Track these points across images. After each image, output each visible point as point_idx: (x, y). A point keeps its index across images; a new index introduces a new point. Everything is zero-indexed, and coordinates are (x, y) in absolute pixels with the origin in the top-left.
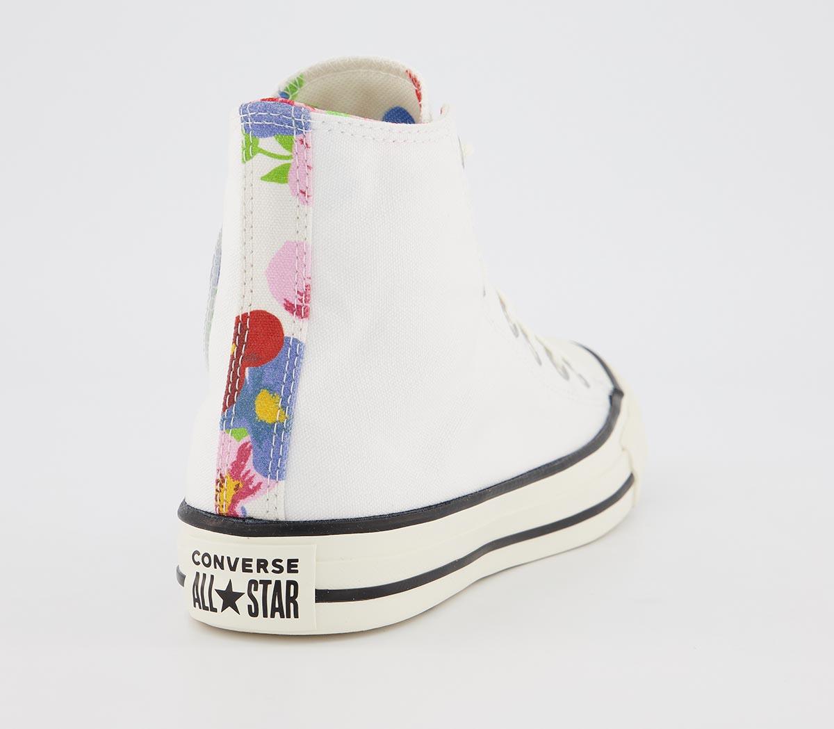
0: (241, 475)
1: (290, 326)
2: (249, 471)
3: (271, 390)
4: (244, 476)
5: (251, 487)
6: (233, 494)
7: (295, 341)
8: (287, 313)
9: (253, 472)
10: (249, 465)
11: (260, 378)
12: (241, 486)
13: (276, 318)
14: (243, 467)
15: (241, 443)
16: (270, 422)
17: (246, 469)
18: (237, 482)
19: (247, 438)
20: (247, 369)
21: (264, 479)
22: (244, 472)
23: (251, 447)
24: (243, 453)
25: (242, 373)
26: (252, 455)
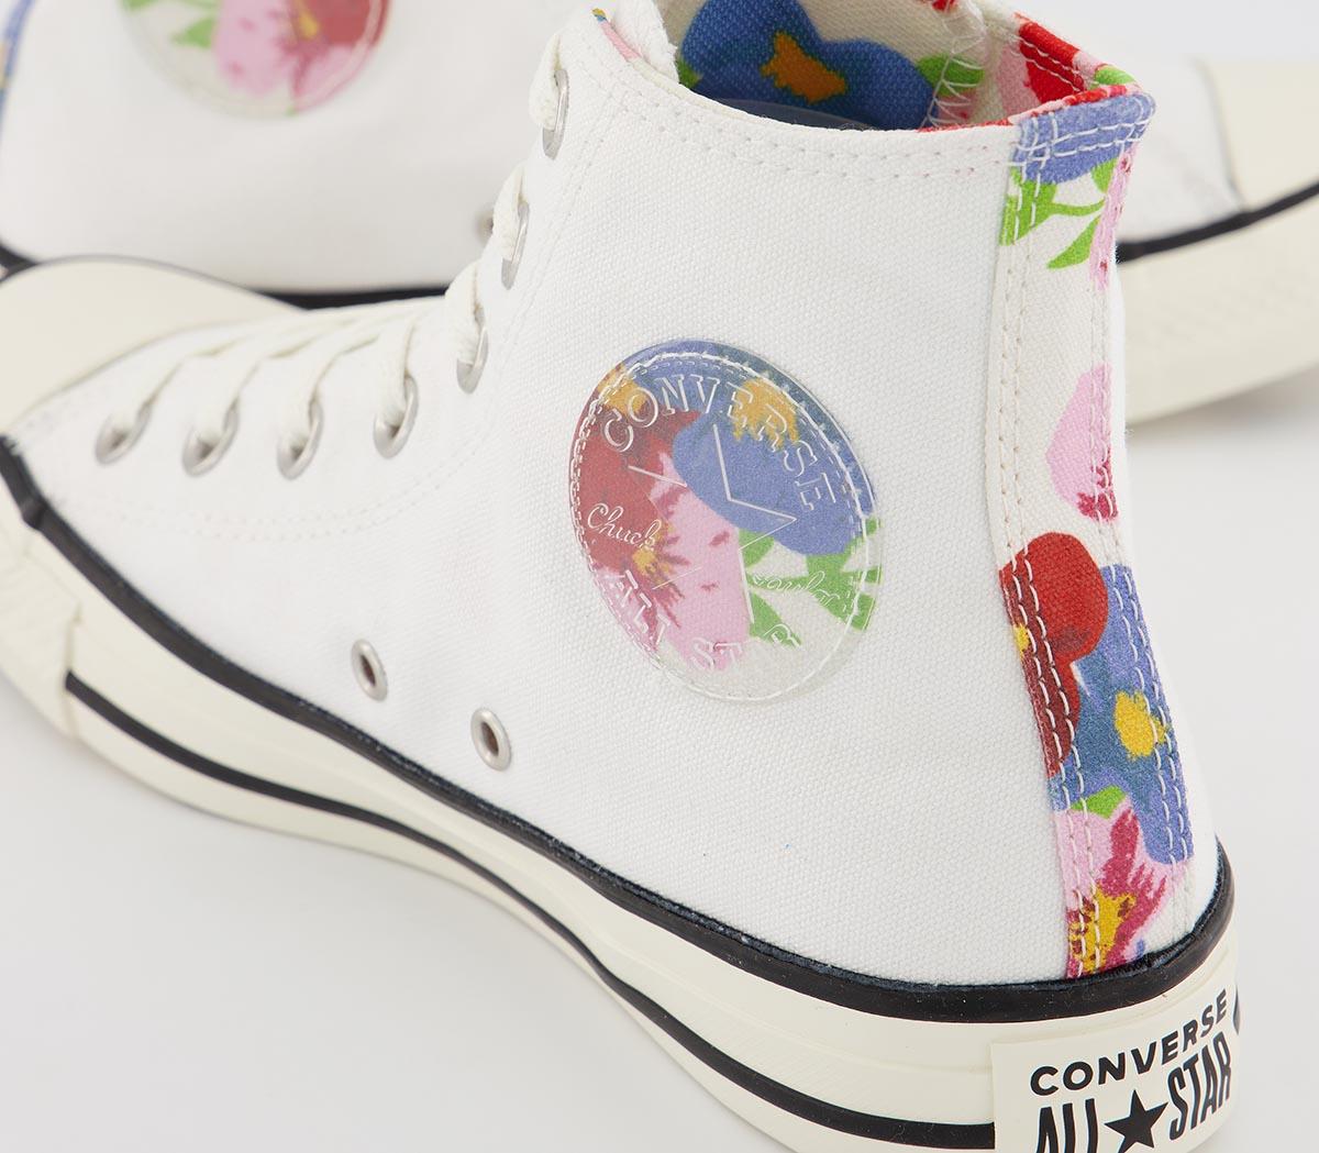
0: (1130, 880)
1: (1101, 544)
2: (1142, 867)
3: (1129, 689)
4: (1136, 880)
5: (1151, 895)
6: (1117, 925)
7: (1119, 568)
8: (1087, 520)
9: (1150, 863)
10: (1141, 856)
11: (1105, 674)
12: (1133, 902)
13: (1075, 540)
14: (1130, 863)
15: (1114, 818)
16: (1149, 753)
17: (1137, 863)
18: (1122, 899)
19: (1124, 803)
20: (1074, 667)
21: (1168, 866)
22: (1133, 872)
23: (1135, 818)
24: (1123, 837)
25: (1068, 678)
26: (1141, 832)
